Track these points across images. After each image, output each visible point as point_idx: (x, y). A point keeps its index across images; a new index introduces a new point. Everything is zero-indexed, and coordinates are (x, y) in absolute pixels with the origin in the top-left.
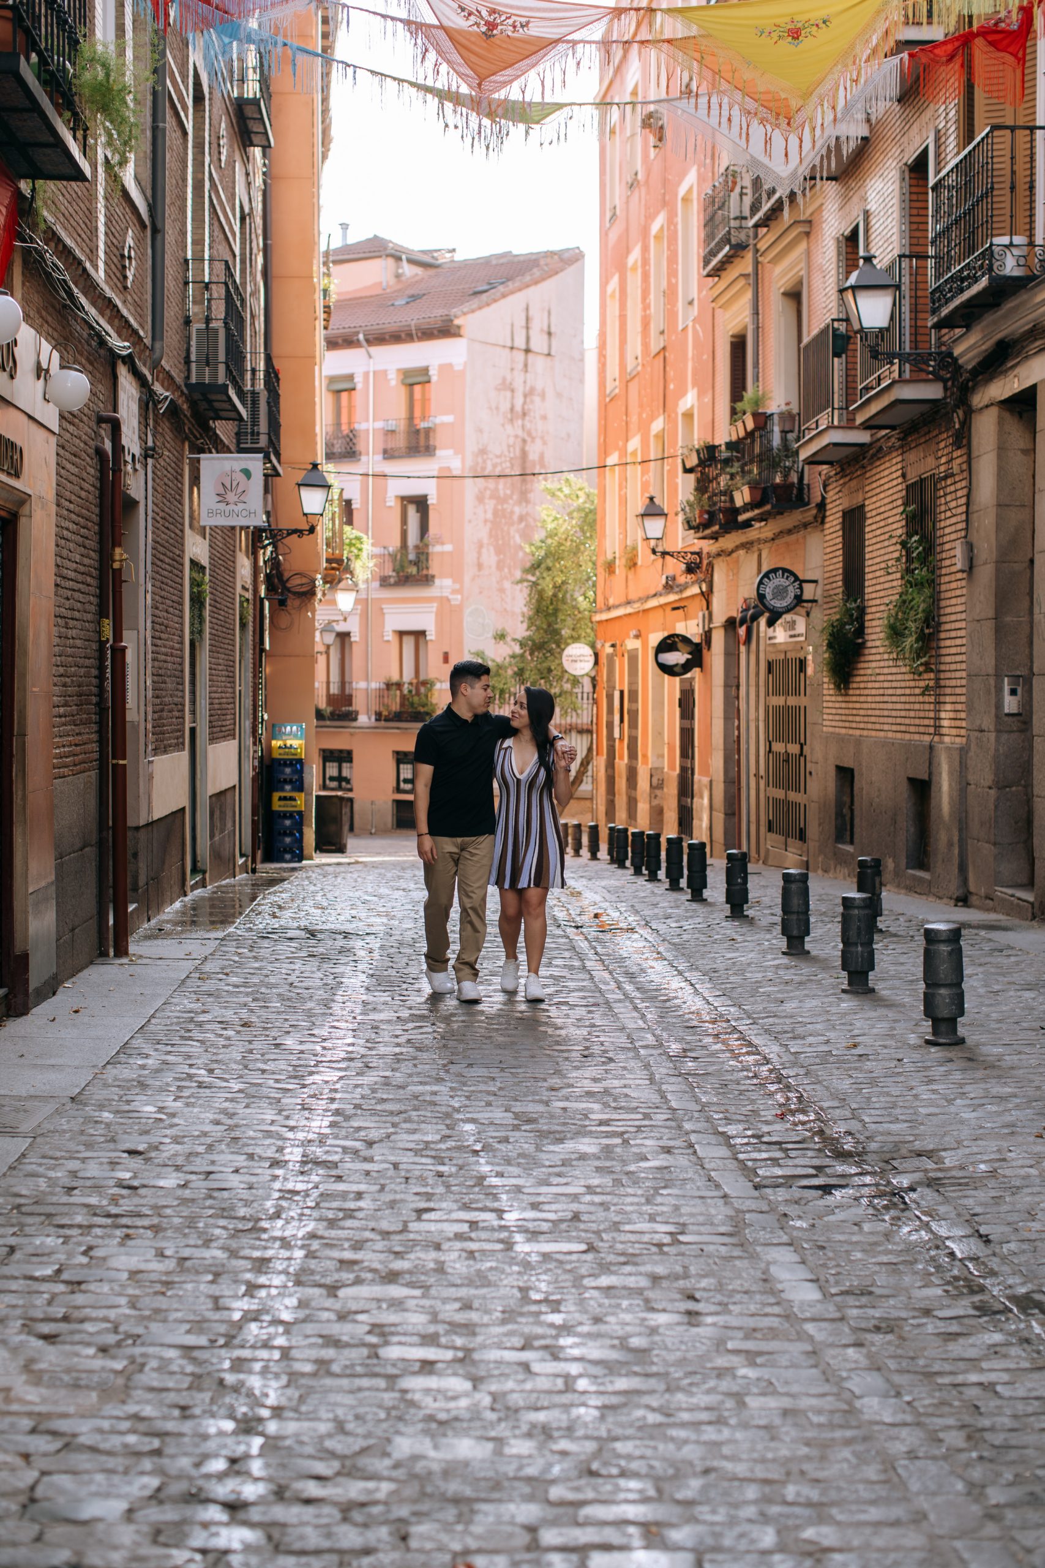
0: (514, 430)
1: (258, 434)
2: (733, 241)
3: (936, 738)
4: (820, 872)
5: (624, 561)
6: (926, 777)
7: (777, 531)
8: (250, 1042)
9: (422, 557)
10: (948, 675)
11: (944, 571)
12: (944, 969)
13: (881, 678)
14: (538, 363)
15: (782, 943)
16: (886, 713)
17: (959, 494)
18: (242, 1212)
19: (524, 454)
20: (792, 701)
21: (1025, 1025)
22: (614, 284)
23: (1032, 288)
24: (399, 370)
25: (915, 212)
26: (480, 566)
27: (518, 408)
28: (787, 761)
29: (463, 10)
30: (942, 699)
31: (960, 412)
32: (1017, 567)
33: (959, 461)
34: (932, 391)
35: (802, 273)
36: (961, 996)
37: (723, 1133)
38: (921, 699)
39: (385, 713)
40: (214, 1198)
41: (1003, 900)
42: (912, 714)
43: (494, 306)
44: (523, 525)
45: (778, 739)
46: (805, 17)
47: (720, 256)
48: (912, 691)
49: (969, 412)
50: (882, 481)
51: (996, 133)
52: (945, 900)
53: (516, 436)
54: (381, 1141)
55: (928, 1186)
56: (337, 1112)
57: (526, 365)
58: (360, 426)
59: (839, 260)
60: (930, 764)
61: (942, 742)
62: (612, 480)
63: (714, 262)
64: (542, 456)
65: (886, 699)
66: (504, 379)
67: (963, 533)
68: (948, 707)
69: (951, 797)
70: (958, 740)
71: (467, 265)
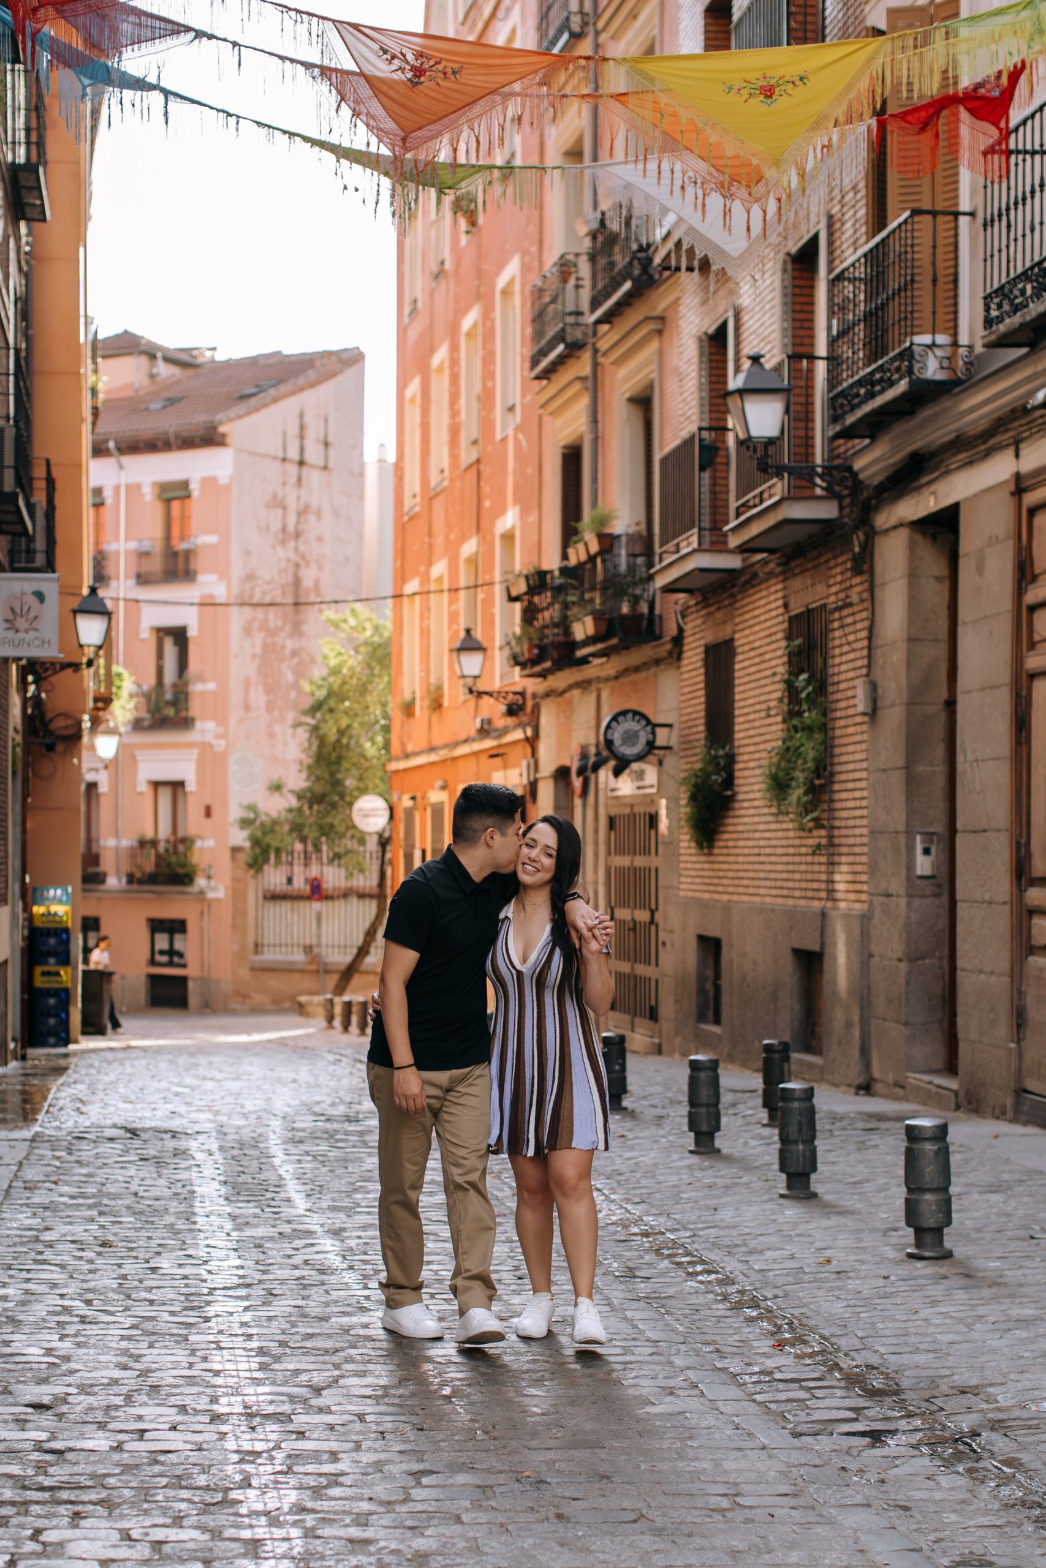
0: (286, 553)
1: (35, 552)
2: (569, 339)
3: (829, 904)
4: (677, 1056)
5: (427, 702)
6: (816, 948)
7: (621, 667)
8: (119, 1266)
9: (181, 696)
10: (844, 832)
11: (839, 714)
12: (929, 1171)
13: (757, 835)
14: (314, 477)
15: (690, 1139)
16: (762, 875)
17: (859, 626)
18: (202, 1480)
19: (297, 581)
20: (640, 861)
21: (1010, 1233)
22: (414, 387)
23: (957, 394)
24: (155, 484)
25: (798, 308)
26: (247, 707)
27: (291, 528)
28: (634, 930)
29: (385, 52)
30: (836, 859)
31: (861, 535)
32: (930, 709)
33: (857, 589)
34: (826, 511)
35: (654, 375)
36: (948, 1201)
37: (723, 1370)
38: (809, 859)
39: (138, 875)
40: (162, 1464)
41: (918, 1088)
42: (797, 876)
43: (265, 412)
44: (295, 661)
45: (623, 904)
46: (777, 73)
47: (553, 355)
48: (797, 850)
49: (871, 534)
50: (757, 612)
51: (917, 219)
52: (843, 1088)
53: (288, 560)
54: (329, 1386)
55: (992, 1429)
56: (261, 1352)
57: (299, 480)
58: (110, 547)
59: (701, 362)
60: (822, 933)
61: (836, 908)
62: (412, 611)
63: (545, 363)
64: (317, 583)
65: (762, 859)
66: (275, 496)
67: (864, 671)
68: (844, 868)
69: (849, 971)
70: (857, 906)
71: (229, 364)
